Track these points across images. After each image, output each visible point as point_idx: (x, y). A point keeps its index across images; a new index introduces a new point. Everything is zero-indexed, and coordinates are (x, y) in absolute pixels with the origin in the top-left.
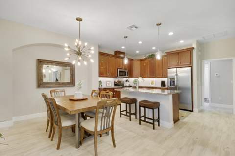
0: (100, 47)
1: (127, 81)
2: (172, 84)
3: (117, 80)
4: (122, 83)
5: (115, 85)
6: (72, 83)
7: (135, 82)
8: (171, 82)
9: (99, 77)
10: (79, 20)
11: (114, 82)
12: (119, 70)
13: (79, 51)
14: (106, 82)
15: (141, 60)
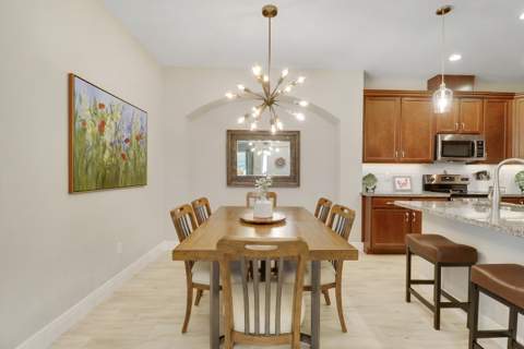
0: (367, 76)
3: (436, 172)
4: (458, 181)
6: (294, 180)
9: (364, 162)
10: (270, 13)
11: (424, 176)
13: (267, 94)
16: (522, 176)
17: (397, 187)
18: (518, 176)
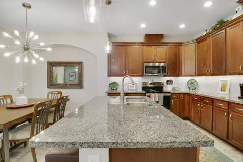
4: (158, 85)
5: (144, 88)
6: (80, 85)
7: (191, 84)
9: (108, 76)
12: (145, 64)
16: (190, 82)
17: (129, 88)
18: (188, 82)
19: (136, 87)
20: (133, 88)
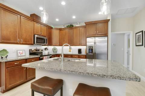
1: (46, 49)
2: (91, 51)
3: (33, 48)
4: (40, 51)
5: (31, 54)
7: (54, 50)
8: (89, 49)
11: (30, 50)
12: (36, 36)
14: (17, 51)
15: (60, 30)
16: (54, 49)
17: (19, 55)
18: (53, 49)
19: (25, 54)
20: (22, 55)
